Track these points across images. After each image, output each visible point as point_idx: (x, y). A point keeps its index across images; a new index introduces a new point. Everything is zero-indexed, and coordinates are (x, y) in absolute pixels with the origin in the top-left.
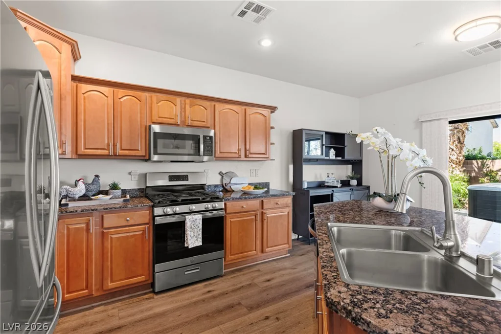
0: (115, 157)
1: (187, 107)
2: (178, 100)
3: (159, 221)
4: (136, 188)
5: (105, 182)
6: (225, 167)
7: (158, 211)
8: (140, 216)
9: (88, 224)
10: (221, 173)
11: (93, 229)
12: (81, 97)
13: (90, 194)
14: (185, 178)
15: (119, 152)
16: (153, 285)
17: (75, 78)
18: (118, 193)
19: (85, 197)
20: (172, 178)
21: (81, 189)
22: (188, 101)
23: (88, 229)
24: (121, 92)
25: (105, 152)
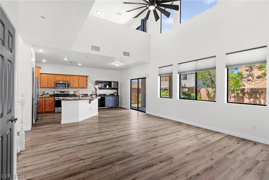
0: (48, 88)
1: (64, 77)
2: (62, 76)
3: (56, 100)
4: (53, 94)
5: (46, 93)
6: (75, 90)
7: (56, 98)
8: (52, 98)
9: (42, 99)
10: (74, 91)
11: (43, 100)
12: (41, 77)
13: (43, 95)
14: (64, 92)
15: (49, 87)
16: (55, 111)
17: (40, 73)
18: (49, 95)
19: (42, 95)
20: (61, 92)
21: (41, 94)
22: (64, 76)
23: (42, 100)
24: (49, 75)
25: (46, 87)
